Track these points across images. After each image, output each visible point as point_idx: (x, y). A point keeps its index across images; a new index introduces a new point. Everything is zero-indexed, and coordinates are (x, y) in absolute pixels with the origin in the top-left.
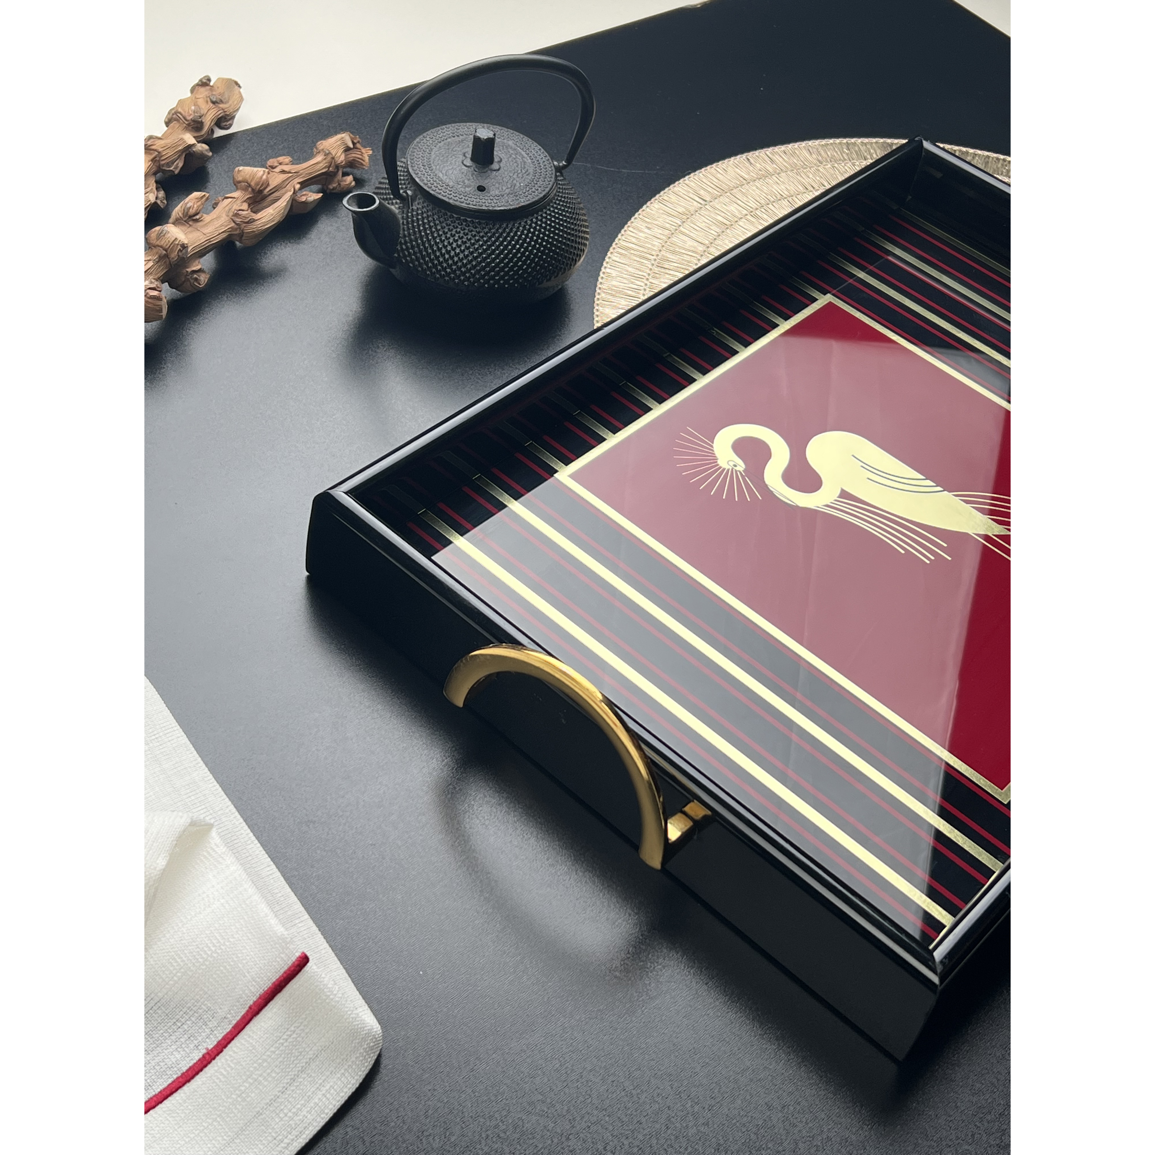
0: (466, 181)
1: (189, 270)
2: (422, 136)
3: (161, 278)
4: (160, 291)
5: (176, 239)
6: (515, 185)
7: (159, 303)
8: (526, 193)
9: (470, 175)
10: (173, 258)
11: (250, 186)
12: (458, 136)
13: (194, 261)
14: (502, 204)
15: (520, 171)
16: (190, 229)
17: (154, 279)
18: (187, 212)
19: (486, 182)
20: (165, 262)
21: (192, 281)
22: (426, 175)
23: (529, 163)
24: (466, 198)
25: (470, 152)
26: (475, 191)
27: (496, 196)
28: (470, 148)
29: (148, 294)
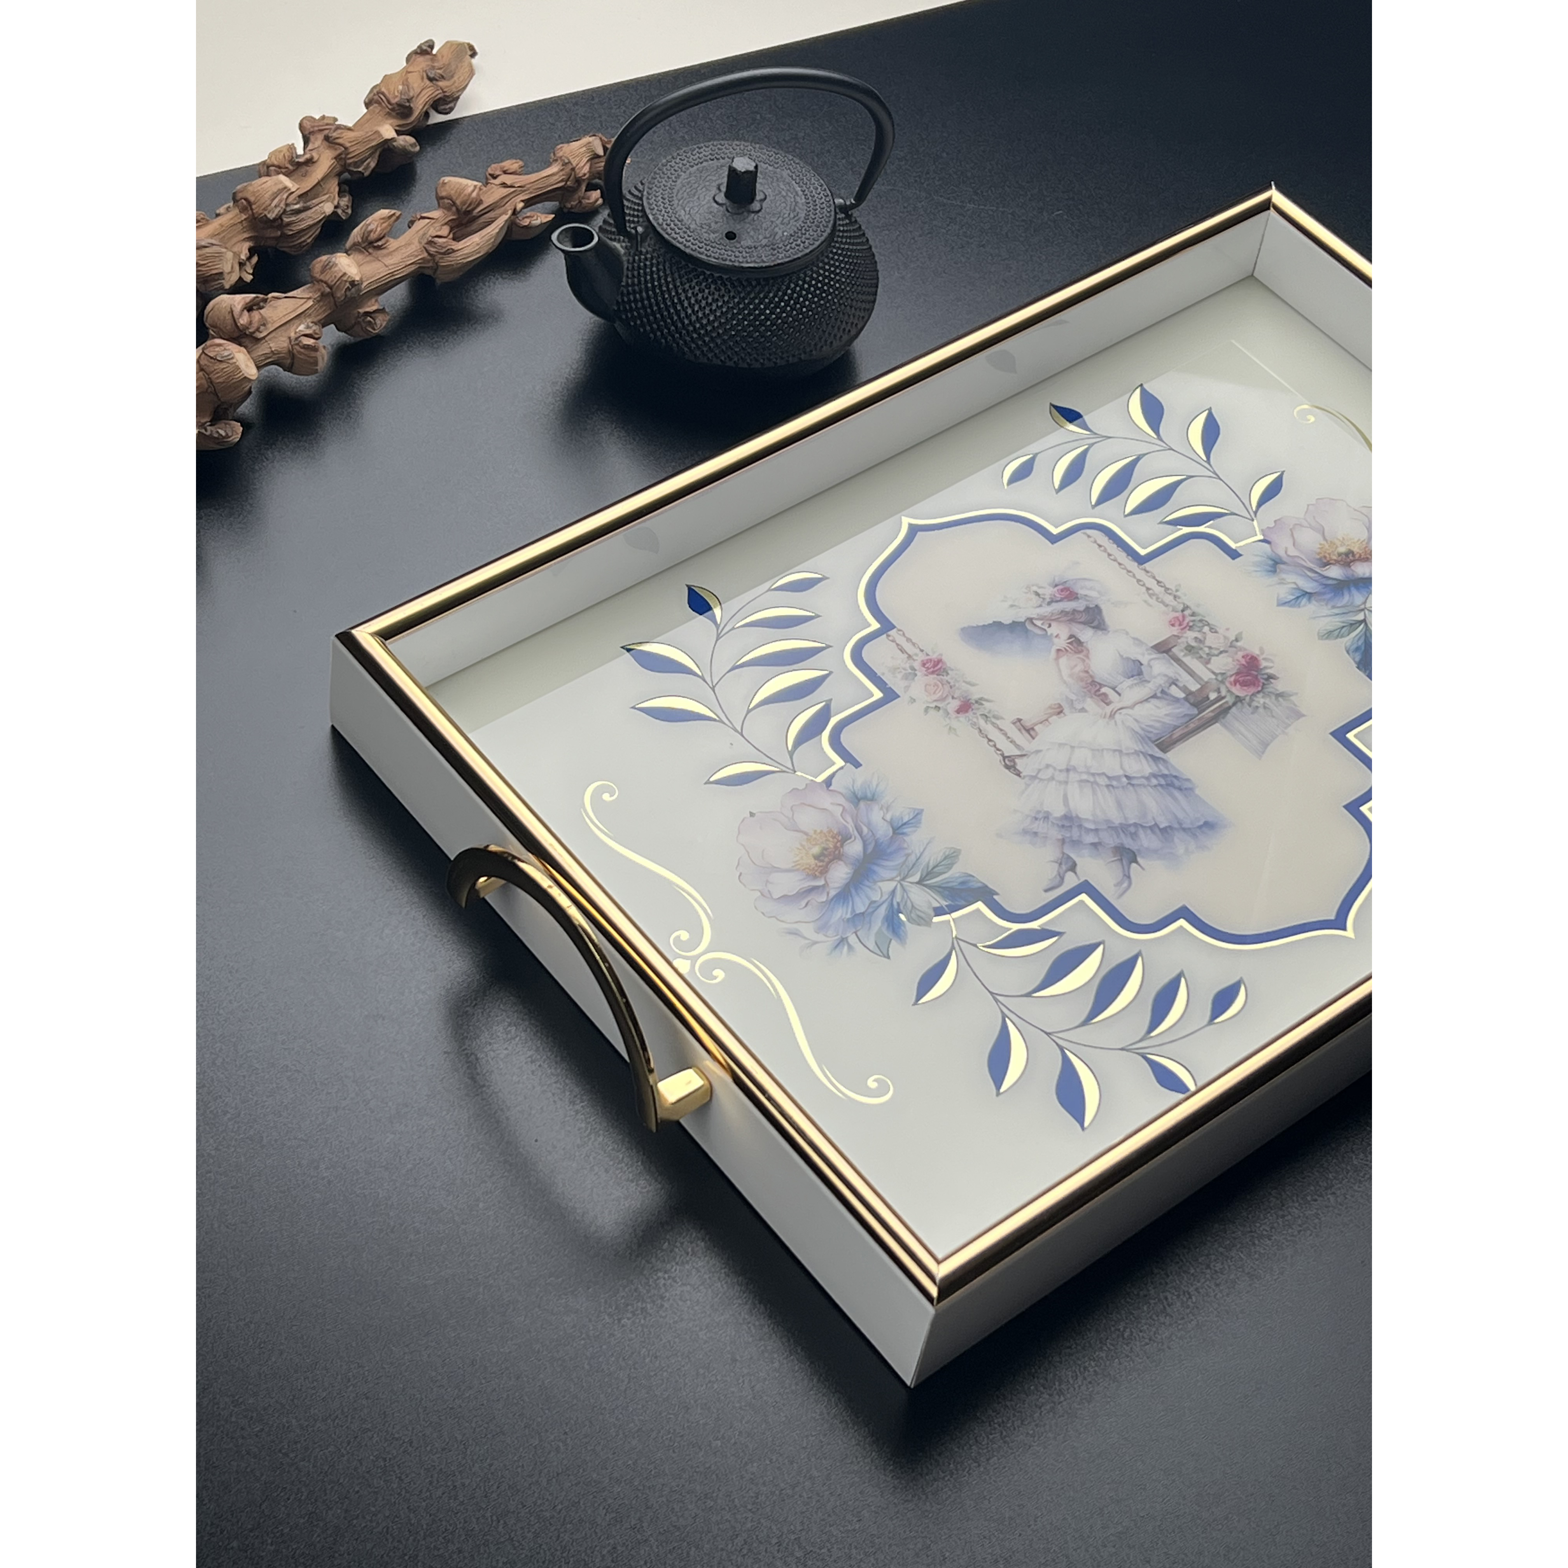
0: (713, 225)
1: (361, 311)
2: (670, 157)
4: (318, 338)
5: (345, 273)
6: (777, 233)
8: (788, 247)
9: (720, 217)
10: (339, 298)
11: (454, 204)
12: (718, 159)
14: (753, 259)
15: (786, 215)
16: (369, 258)
17: (313, 323)
18: (367, 238)
19: (738, 227)
21: (364, 325)
22: (663, 212)
23: (803, 204)
24: (708, 248)
25: (725, 185)
26: (722, 238)
27: (748, 247)
28: (725, 180)
29: (300, 341)
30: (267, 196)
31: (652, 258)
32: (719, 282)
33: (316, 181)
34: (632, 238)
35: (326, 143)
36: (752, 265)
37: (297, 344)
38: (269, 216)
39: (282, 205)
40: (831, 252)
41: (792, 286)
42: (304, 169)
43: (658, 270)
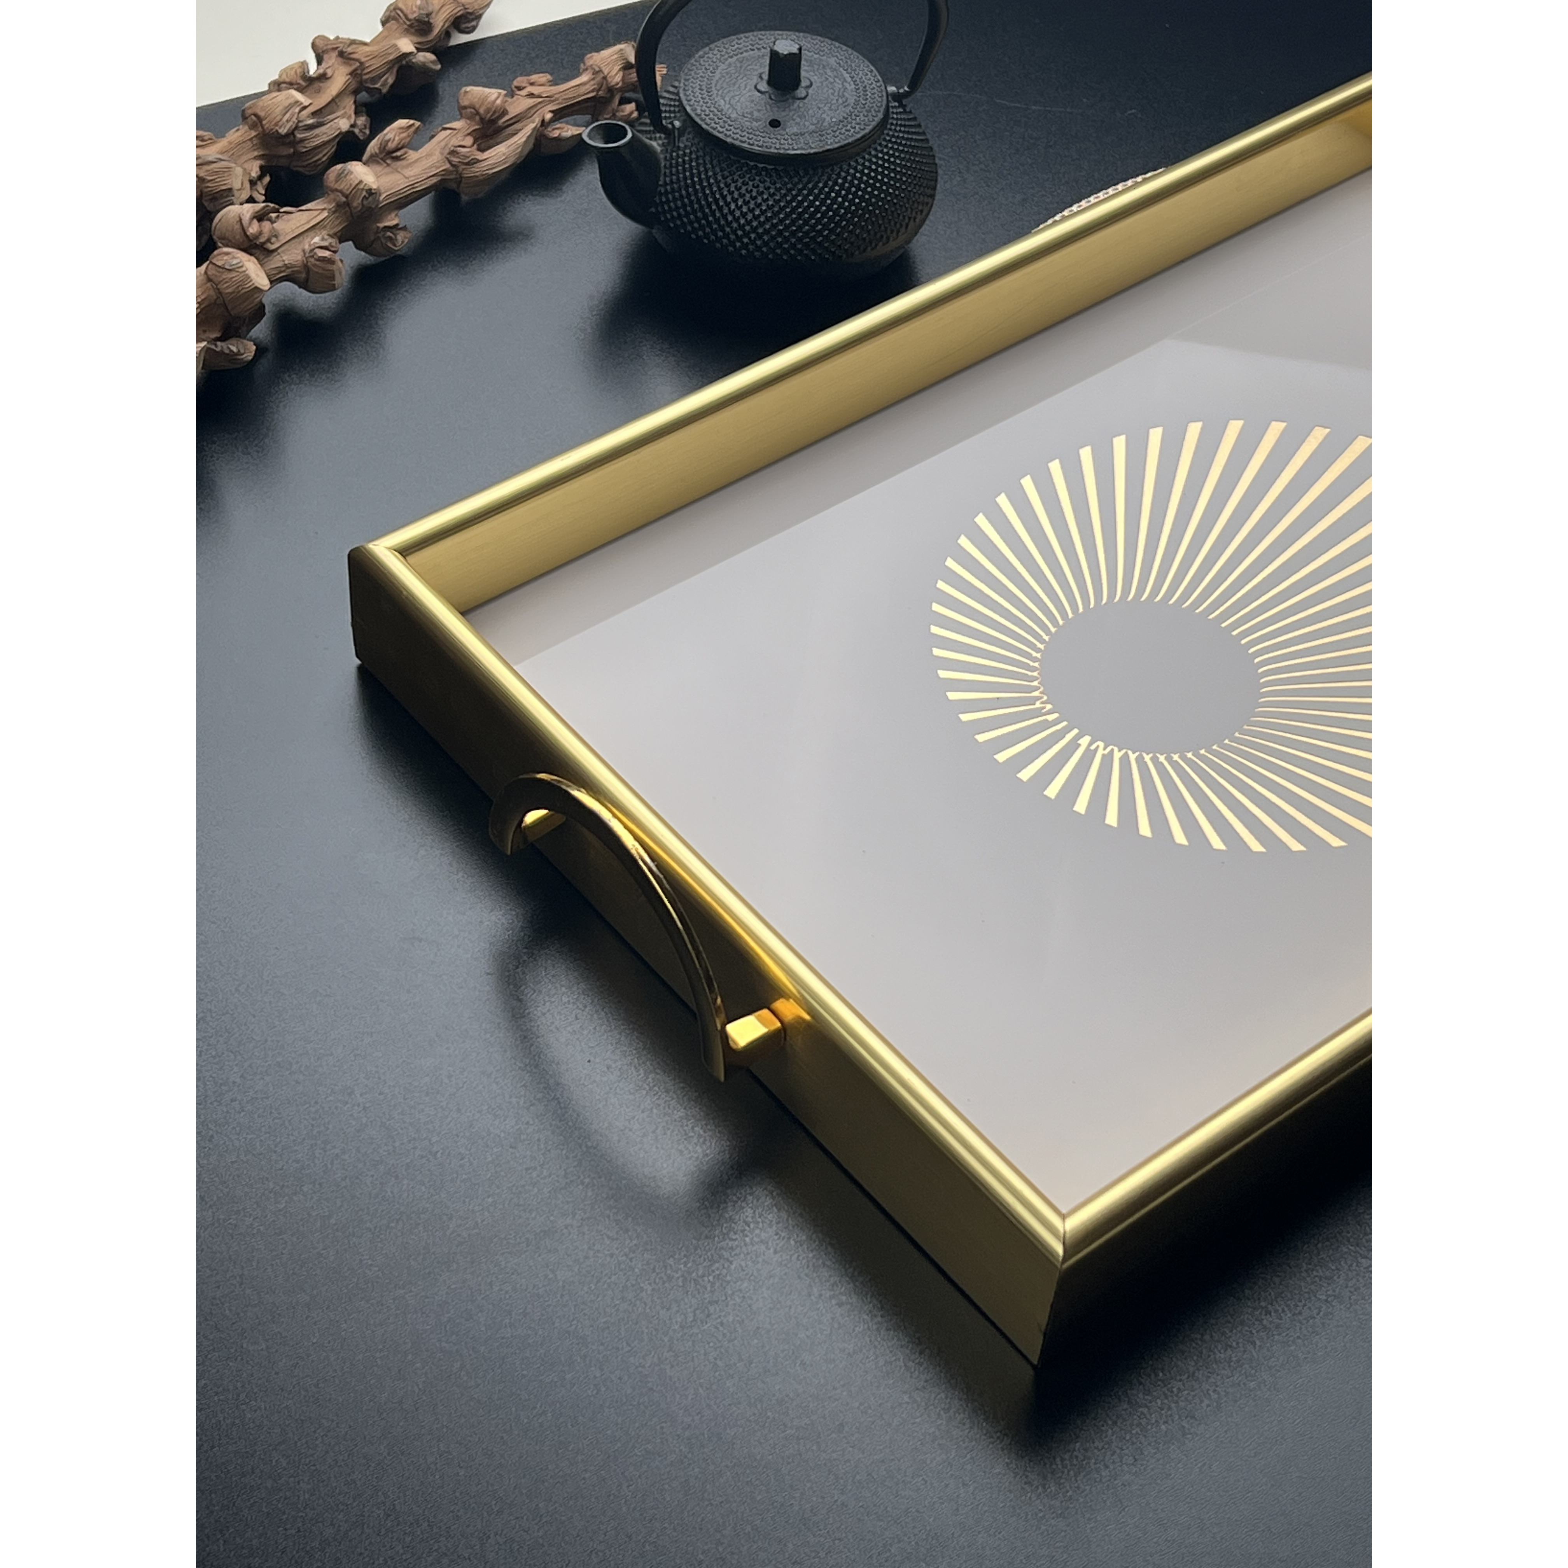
1: (381, 225)
2: (707, 49)
3: (339, 234)
4: (335, 252)
5: (361, 182)
6: (825, 119)
7: (330, 267)
8: (837, 133)
9: (763, 105)
10: (355, 208)
11: (478, 113)
12: (759, 49)
13: (390, 213)
14: (799, 146)
15: (835, 101)
16: (388, 170)
17: (328, 235)
18: (384, 148)
19: (784, 114)
20: (345, 213)
21: (383, 241)
22: (701, 103)
23: (852, 91)
24: (751, 136)
25: (767, 73)
26: (765, 127)
27: (794, 134)
28: (767, 69)
29: (315, 253)
30: (278, 110)
31: (691, 153)
32: (764, 173)
33: (330, 99)
34: (669, 133)
35: (340, 59)
36: (798, 152)
37: (313, 256)
38: (280, 131)
39: (294, 119)
40: (885, 140)
41: (843, 174)
42: (317, 85)
43: (698, 165)
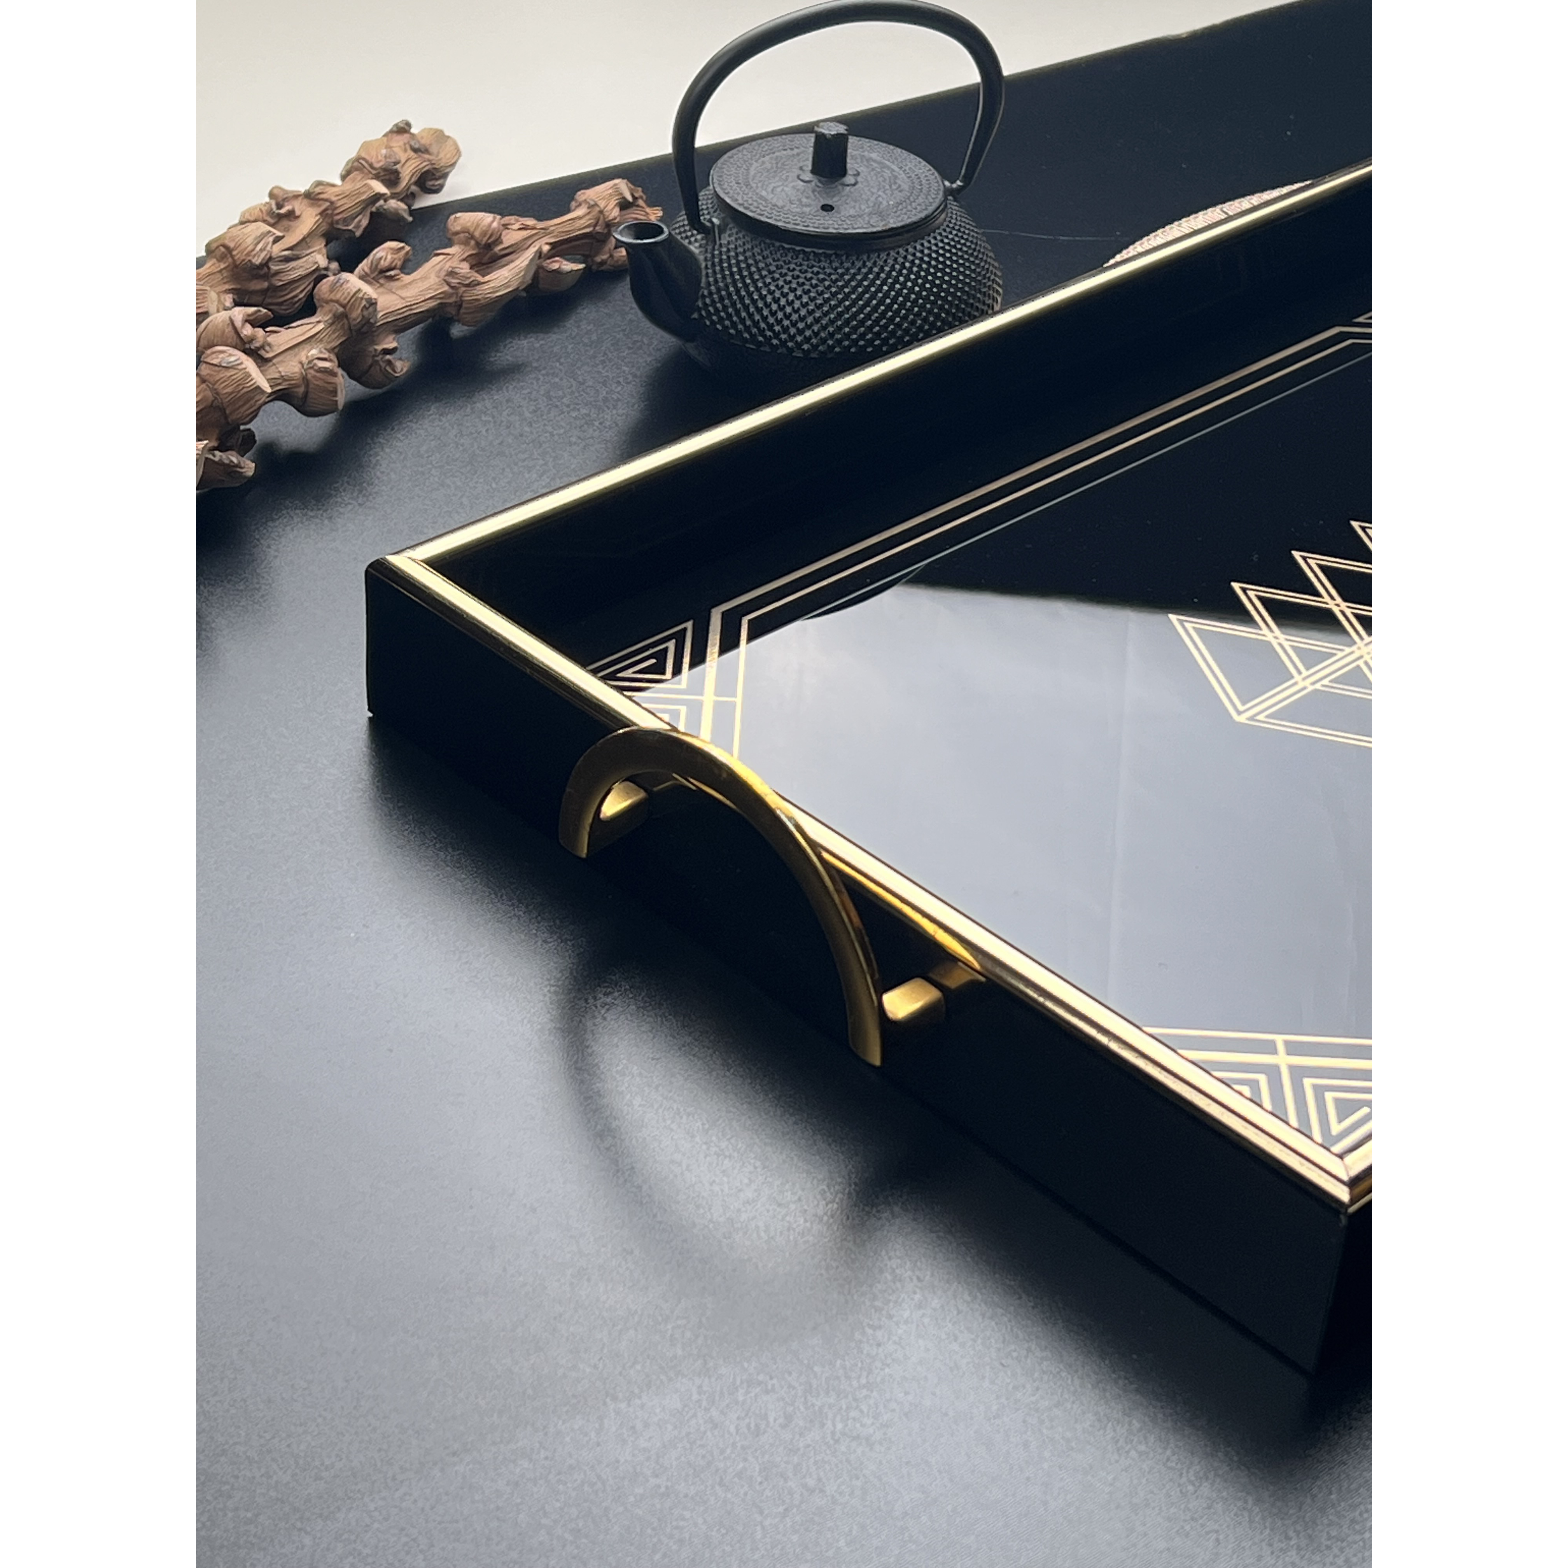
0: (804, 200)
1: (379, 348)
3: (336, 350)
5: (359, 290)
7: (332, 379)
8: (898, 214)
9: (810, 192)
10: (354, 320)
11: (473, 238)
13: (387, 336)
14: (861, 225)
16: (384, 286)
18: (377, 266)
19: (835, 199)
20: (343, 324)
22: (741, 194)
23: (903, 178)
24: (803, 220)
26: (818, 211)
27: (851, 216)
28: (809, 159)
29: (315, 365)
30: (249, 242)
31: (736, 247)
33: (301, 237)
34: (708, 232)
35: (306, 201)
36: (860, 231)
37: (311, 369)
38: (254, 261)
39: (268, 249)
42: (285, 223)
43: (746, 258)
